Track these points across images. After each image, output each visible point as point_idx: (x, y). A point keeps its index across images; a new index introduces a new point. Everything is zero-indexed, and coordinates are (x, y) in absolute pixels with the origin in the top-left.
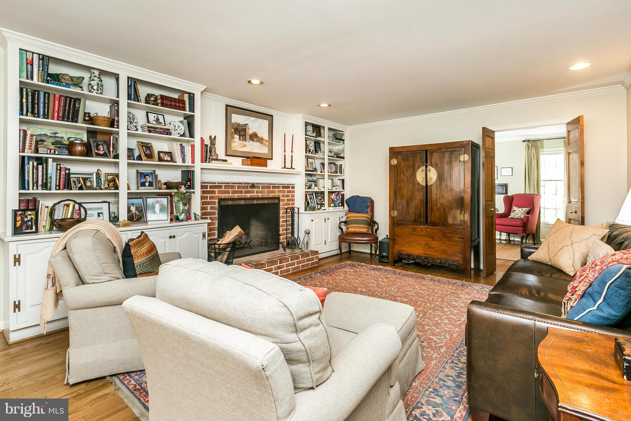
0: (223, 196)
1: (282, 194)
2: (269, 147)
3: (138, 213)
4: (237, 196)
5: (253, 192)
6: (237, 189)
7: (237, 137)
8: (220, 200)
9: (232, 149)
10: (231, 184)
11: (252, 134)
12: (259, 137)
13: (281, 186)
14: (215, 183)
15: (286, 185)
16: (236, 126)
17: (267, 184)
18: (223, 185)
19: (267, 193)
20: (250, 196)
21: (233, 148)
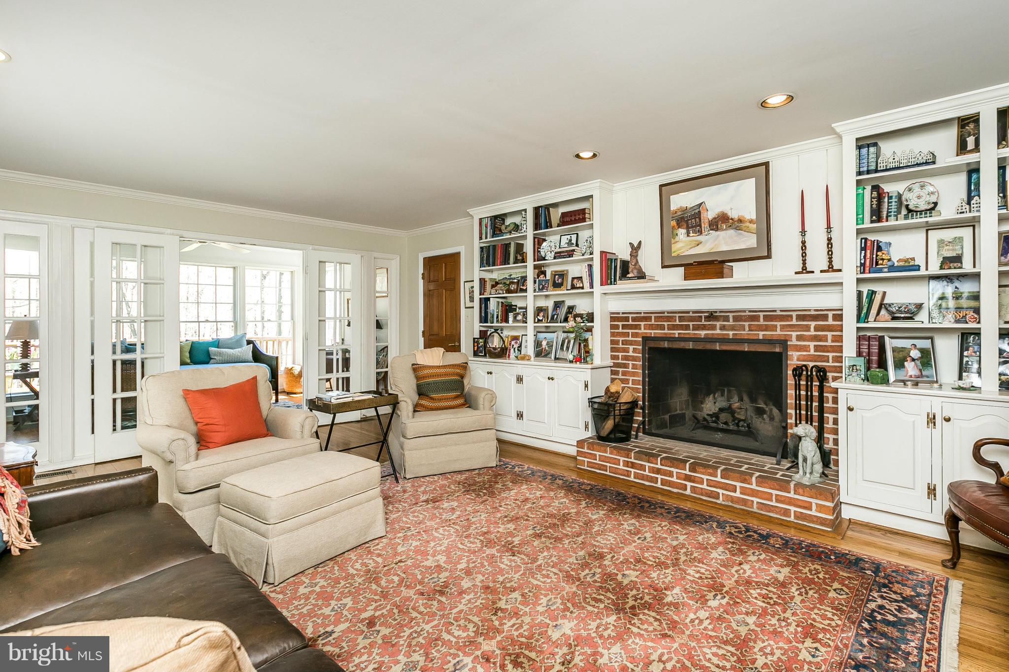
0: (652, 333)
1: (799, 333)
2: (758, 234)
3: (547, 348)
4: (679, 334)
5: (713, 328)
6: (677, 323)
7: (682, 232)
8: (646, 339)
9: (673, 255)
10: (666, 314)
11: (715, 218)
12: (732, 219)
13: (794, 314)
14: (641, 313)
15: (813, 313)
16: (680, 213)
17: (750, 311)
18: (653, 315)
19: (749, 330)
20: (705, 334)
21: (674, 252)
